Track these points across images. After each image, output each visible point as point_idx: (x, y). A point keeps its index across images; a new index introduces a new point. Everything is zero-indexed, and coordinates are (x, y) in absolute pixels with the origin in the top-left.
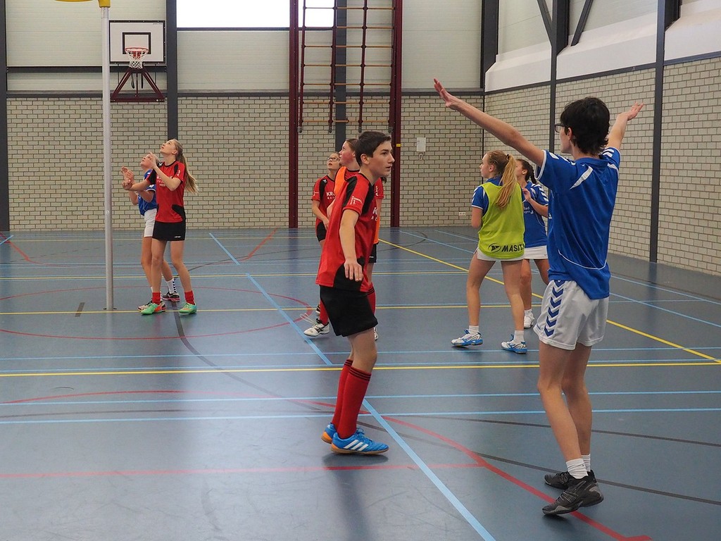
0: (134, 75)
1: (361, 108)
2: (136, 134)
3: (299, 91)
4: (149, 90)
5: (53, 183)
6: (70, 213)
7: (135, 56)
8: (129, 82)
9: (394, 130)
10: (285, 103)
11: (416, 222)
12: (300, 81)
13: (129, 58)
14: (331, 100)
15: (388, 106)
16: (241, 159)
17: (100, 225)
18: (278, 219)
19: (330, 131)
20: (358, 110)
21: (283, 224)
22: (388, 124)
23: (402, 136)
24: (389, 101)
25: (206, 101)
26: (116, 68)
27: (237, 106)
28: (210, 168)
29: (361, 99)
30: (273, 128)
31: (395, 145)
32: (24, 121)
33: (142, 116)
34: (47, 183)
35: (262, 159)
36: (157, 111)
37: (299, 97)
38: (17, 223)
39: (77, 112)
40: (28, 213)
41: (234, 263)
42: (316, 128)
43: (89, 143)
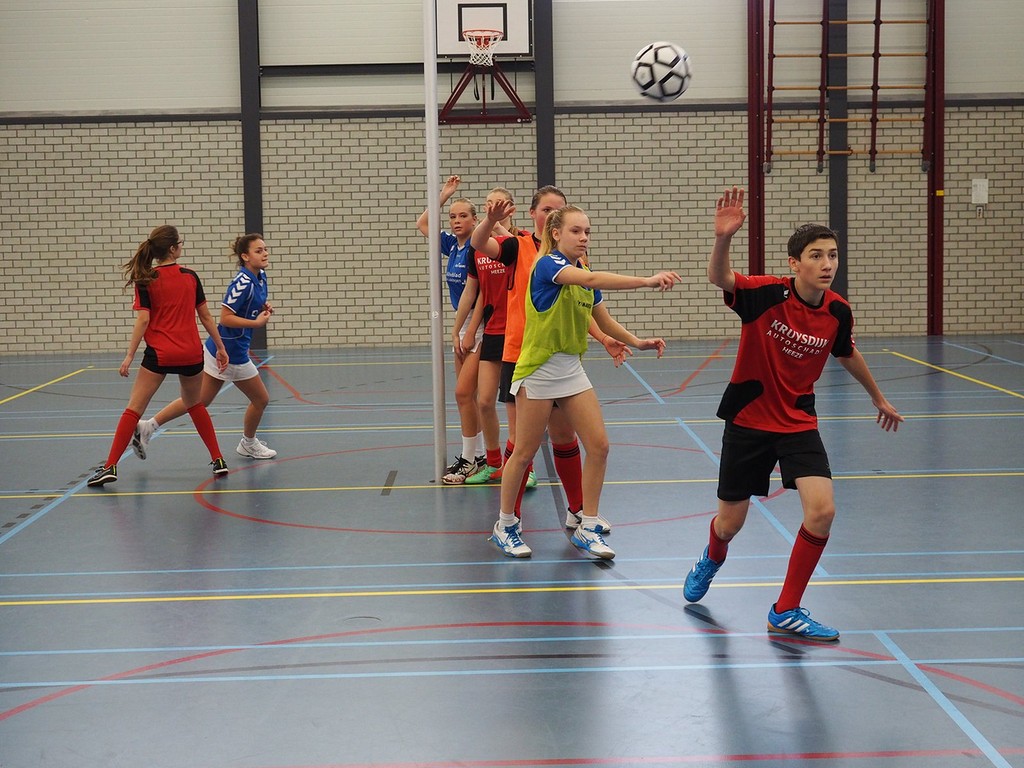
0: (479, 77)
1: (874, 129)
2: (483, 178)
3: (766, 101)
4: (504, 104)
5: (341, 264)
6: (371, 317)
7: (479, 44)
8: (469, 91)
9: (933, 167)
10: (740, 122)
11: (971, 327)
12: (766, 84)
13: (469, 48)
14: (822, 114)
15: (921, 124)
16: (665, 220)
17: (422, 338)
19: (820, 169)
20: (869, 133)
22: (921, 155)
23: (946, 177)
24: (922, 116)
25: (604, 121)
26: (447, 66)
27: (657, 129)
28: (612, 236)
29: (874, 114)
30: (720, 166)
31: (935, 193)
32: (292, 159)
33: (492, 147)
34: (330, 265)
35: (701, 219)
36: (519, 139)
37: (766, 112)
38: (280, 334)
39: (381, 142)
40: (298, 318)
41: (655, 400)
42: (795, 164)
43: (402, 195)
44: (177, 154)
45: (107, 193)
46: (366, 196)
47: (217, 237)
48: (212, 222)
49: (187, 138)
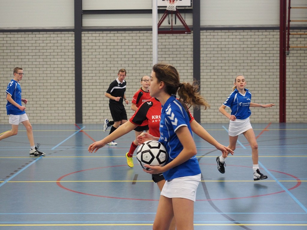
0: (170, 15)
2: (171, 56)
3: (287, 26)
4: (180, 26)
7: (171, 1)
8: (166, 20)
10: (276, 35)
12: (287, 19)
13: (166, 3)
18: (271, 117)
21: (275, 120)
25: (220, 33)
27: (242, 37)
28: (223, 80)
30: (268, 52)
32: (94, 47)
33: (175, 43)
35: (260, 74)
36: (186, 40)
37: (287, 31)
38: (88, 117)
39: (130, 41)
40: (95, 111)
41: (242, 147)
42: (299, 52)
43: (138, 62)
44: (49, 45)
45: (20, 60)
46: (124, 62)
47: (64, 78)
48: (62, 72)
49: (52, 39)
